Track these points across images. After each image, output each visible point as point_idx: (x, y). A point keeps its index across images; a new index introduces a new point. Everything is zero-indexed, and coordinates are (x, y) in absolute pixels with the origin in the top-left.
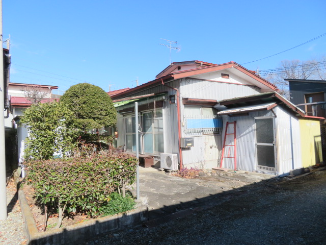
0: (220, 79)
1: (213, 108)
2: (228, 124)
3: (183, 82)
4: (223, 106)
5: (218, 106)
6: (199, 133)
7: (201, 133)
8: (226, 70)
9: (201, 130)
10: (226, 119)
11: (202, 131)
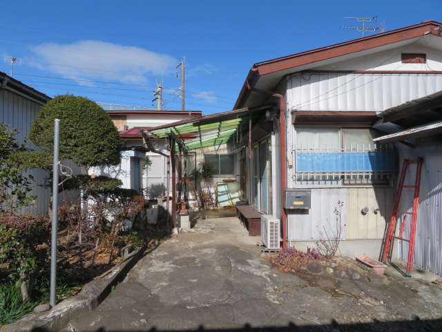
0: (398, 65)
1: (371, 129)
2: (407, 162)
3: (294, 81)
4: (389, 124)
5: (379, 124)
6: (334, 182)
7: (340, 182)
8: (415, 45)
9: (340, 175)
10: (405, 152)
11: (343, 177)
